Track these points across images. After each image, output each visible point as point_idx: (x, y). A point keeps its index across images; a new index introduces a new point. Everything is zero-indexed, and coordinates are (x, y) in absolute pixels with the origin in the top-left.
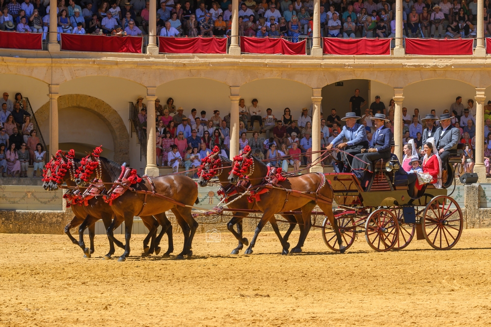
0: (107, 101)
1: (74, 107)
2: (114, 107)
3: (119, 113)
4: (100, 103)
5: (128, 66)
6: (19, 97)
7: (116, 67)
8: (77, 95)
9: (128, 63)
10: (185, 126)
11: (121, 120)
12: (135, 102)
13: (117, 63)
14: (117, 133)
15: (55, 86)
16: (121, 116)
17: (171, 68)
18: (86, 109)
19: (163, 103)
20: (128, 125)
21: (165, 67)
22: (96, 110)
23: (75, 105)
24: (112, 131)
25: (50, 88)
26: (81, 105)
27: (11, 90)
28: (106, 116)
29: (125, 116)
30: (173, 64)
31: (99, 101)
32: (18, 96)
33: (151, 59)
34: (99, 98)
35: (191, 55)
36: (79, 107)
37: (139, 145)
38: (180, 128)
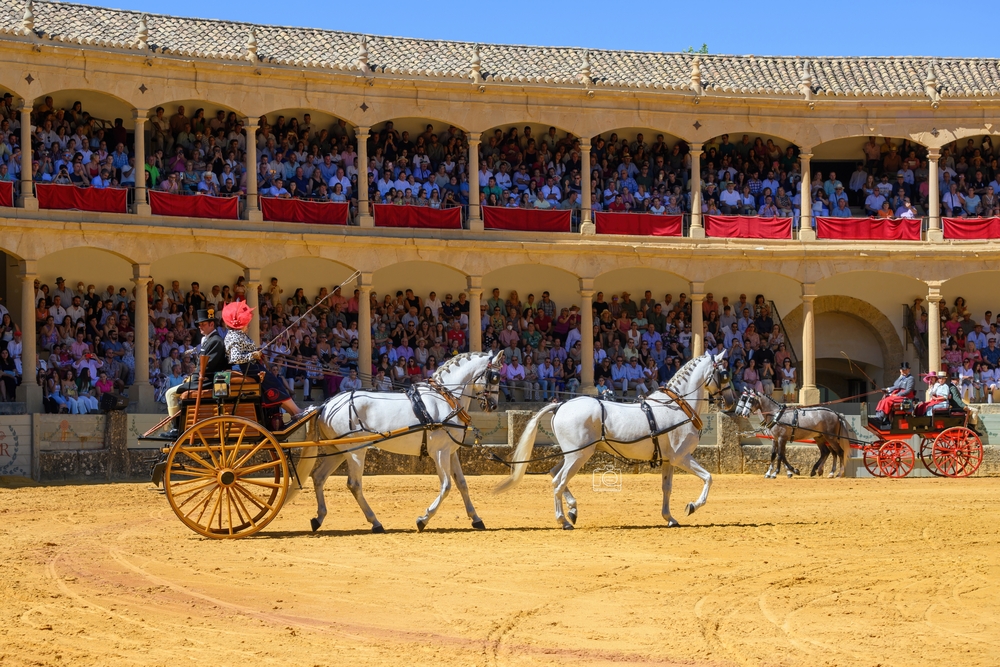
0: (874, 303)
1: (831, 312)
2: (883, 311)
3: (890, 318)
4: (866, 306)
5: (903, 258)
6: (761, 300)
7: (887, 259)
8: (836, 297)
9: (903, 253)
10: (978, 334)
11: (892, 328)
12: (911, 304)
13: (889, 254)
14: (888, 345)
15: (810, 285)
16: (893, 322)
17: (959, 259)
18: (848, 315)
19: (950, 305)
20: (902, 334)
21: (952, 258)
22: (860, 315)
23: (833, 309)
24: (881, 343)
25: (803, 288)
26: (841, 309)
27: (751, 292)
28: (873, 322)
29: (897, 321)
30: (962, 253)
31: (864, 303)
32: (759, 298)
33: (933, 248)
34: (864, 299)
35: (985, 240)
36: (838, 312)
37: (918, 360)
38: (972, 336)
